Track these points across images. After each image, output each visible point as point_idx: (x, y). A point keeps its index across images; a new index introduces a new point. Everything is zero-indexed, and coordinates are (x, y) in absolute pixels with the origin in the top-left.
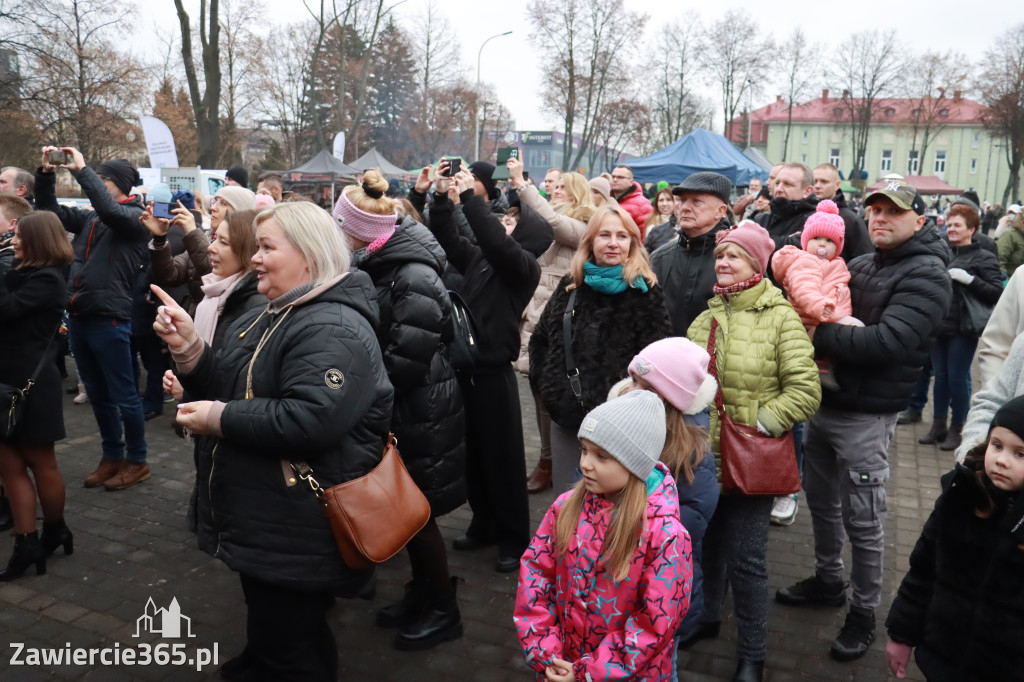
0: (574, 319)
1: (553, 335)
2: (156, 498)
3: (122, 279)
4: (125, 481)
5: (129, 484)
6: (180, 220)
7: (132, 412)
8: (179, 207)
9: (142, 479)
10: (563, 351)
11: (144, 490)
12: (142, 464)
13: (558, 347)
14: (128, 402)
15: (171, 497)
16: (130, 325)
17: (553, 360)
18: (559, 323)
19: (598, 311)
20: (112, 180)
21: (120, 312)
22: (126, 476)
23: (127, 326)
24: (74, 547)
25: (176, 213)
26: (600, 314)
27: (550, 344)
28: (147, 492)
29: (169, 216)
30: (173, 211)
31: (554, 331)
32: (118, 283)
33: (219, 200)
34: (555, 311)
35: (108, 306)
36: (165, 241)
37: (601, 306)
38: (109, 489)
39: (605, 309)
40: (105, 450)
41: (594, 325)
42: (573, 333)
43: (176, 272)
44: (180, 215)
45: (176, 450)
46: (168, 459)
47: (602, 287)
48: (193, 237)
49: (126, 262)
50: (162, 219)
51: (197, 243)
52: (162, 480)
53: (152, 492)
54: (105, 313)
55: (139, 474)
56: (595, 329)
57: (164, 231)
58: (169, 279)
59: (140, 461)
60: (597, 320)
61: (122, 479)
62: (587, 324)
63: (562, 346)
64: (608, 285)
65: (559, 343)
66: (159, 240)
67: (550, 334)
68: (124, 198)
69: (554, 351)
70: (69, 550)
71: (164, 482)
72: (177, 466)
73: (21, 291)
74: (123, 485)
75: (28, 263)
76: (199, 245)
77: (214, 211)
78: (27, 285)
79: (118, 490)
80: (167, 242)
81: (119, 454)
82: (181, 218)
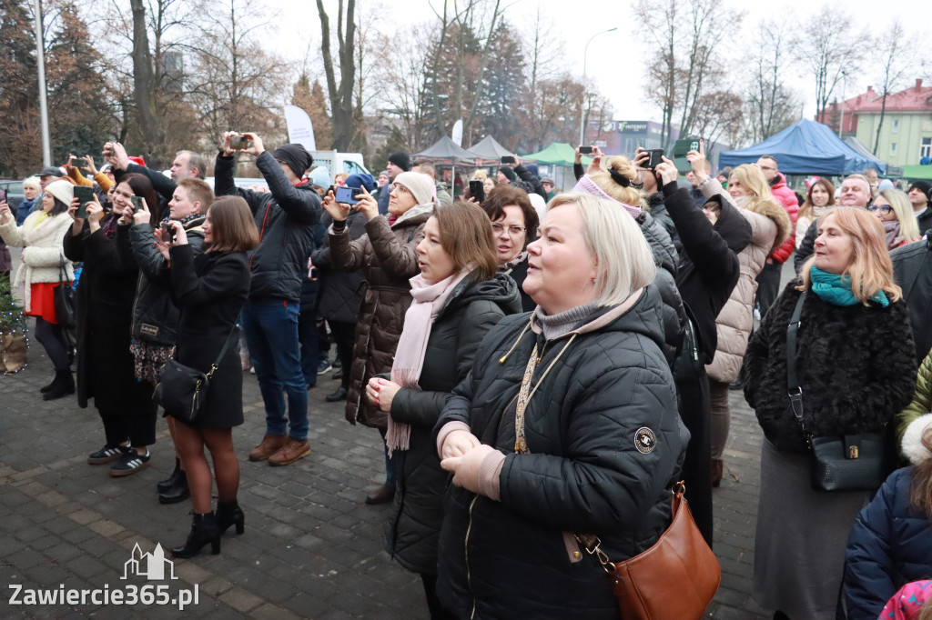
0: (799, 332)
1: (775, 347)
2: (318, 476)
3: (294, 261)
4: (288, 457)
5: (292, 460)
6: (363, 206)
7: (297, 391)
8: (363, 192)
9: (303, 455)
10: (785, 366)
11: (305, 467)
12: (303, 441)
13: (779, 361)
14: (294, 381)
15: (332, 476)
16: (298, 306)
17: (772, 375)
18: (783, 335)
19: (828, 326)
20: (287, 164)
21: (291, 294)
22: (289, 452)
23: (295, 306)
24: (245, 526)
25: (360, 199)
26: (830, 328)
27: (770, 356)
28: (309, 470)
29: (352, 202)
30: (357, 196)
31: (776, 344)
32: (290, 265)
33: (398, 186)
34: (778, 320)
35: (280, 288)
36: (344, 226)
37: (832, 319)
38: (273, 464)
39: (836, 323)
40: (269, 425)
41: (823, 341)
42: (797, 346)
43: (353, 258)
44: (364, 201)
45: (332, 425)
46: (326, 435)
47: (832, 297)
48: (376, 223)
49: (297, 243)
50: (342, 204)
51: (380, 230)
52: (322, 457)
53: (314, 469)
54: (277, 295)
55: (300, 450)
56: (824, 346)
57: (344, 217)
58: (346, 265)
59: (302, 438)
60: (826, 335)
61: (285, 455)
62: (815, 339)
63: (785, 360)
64: (839, 296)
65: (780, 356)
66: (339, 225)
67: (771, 345)
68: (297, 181)
69: (775, 364)
70: (240, 530)
71: (323, 460)
72: (335, 443)
73: (208, 276)
74: (286, 461)
75: (217, 248)
76: (383, 232)
77: (394, 197)
78: (215, 270)
79: (281, 465)
80: (346, 227)
81: (283, 429)
82: (364, 204)
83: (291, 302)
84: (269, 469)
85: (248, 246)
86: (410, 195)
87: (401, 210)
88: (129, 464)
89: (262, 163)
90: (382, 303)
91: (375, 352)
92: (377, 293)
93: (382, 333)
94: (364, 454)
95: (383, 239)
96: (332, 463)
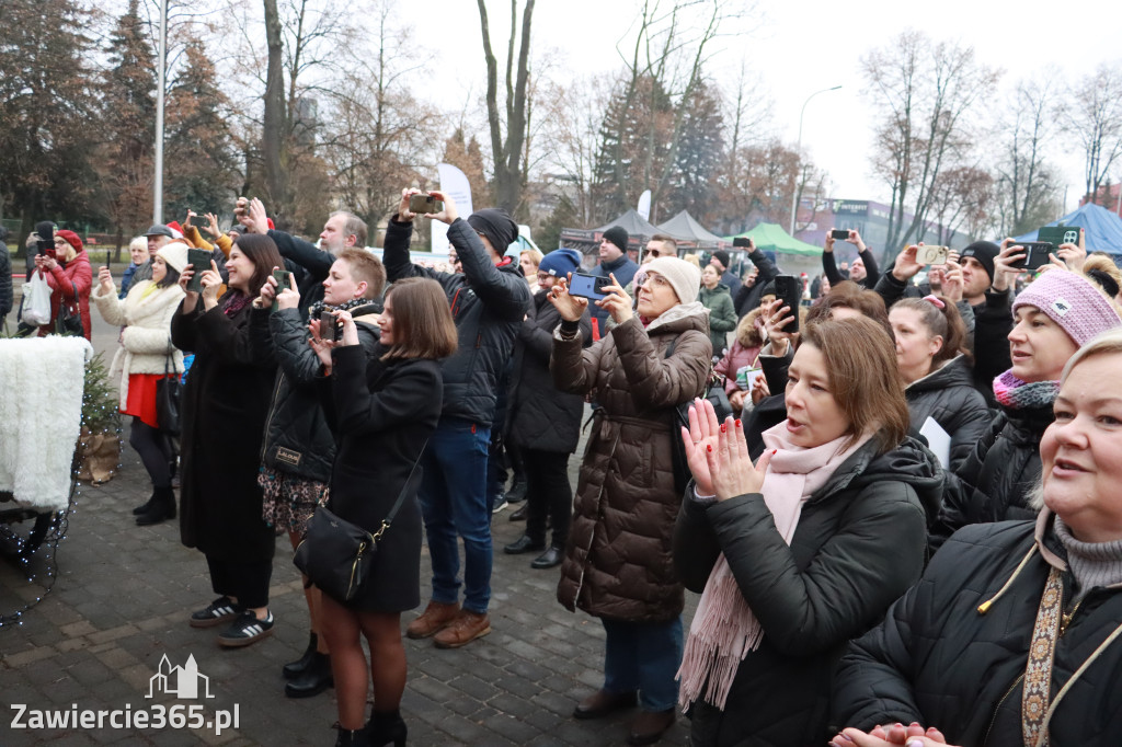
2: (502, 668)
3: (489, 371)
4: (462, 636)
5: (466, 641)
6: (612, 303)
7: (480, 548)
8: (611, 283)
9: (481, 634)
11: (484, 653)
14: (476, 534)
15: (523, 670)
20: (486, 236)
21: (483, 416)
22: (462, 629)
23: (486, 434)
25: (608, 293)
28: (489, 657)
29: (594, 296)
30: (605, 289)
32: (483, 375)
33: (653, 276)
35: (468, 406)
36: (576, 329)
38: (439, 646)
40: (435, 589)
44: (613, 295)
45: (516, 590)
46: (508, 603)
49: (495, 347)
50: (577, 299)
51: (635, 338)
52: (506, 638)
53: (496, 657)
54: (464, 416)
55: (478, 627)
57: (578, 316)
58: (574, 384)
59: (482, 611)
61: (457, 634)
66: (569, 327)
68: (497, 260)
71: (508, 643)
72: (522, 617)
73: (384, 393)
74: (458, 642)
75: (398, 353)
76: (638, 341)
77: (646, 291)
78: (394, 385)
79: (450, 648)
80: (579, 331)
81: (454, 597)
82: (613, 300)
83: (481, 426)
84: (434, 651)
85: (443, 352)
86: (670, 290)
87: (657, 310)
88: (245, 631)
89: (456, 234)
90: (624, 441)
91: (610, 511)
92: (617, 426)
93: (622, 484)
94: (564, 637)
95: (638, 352)
96: (519, 647)
